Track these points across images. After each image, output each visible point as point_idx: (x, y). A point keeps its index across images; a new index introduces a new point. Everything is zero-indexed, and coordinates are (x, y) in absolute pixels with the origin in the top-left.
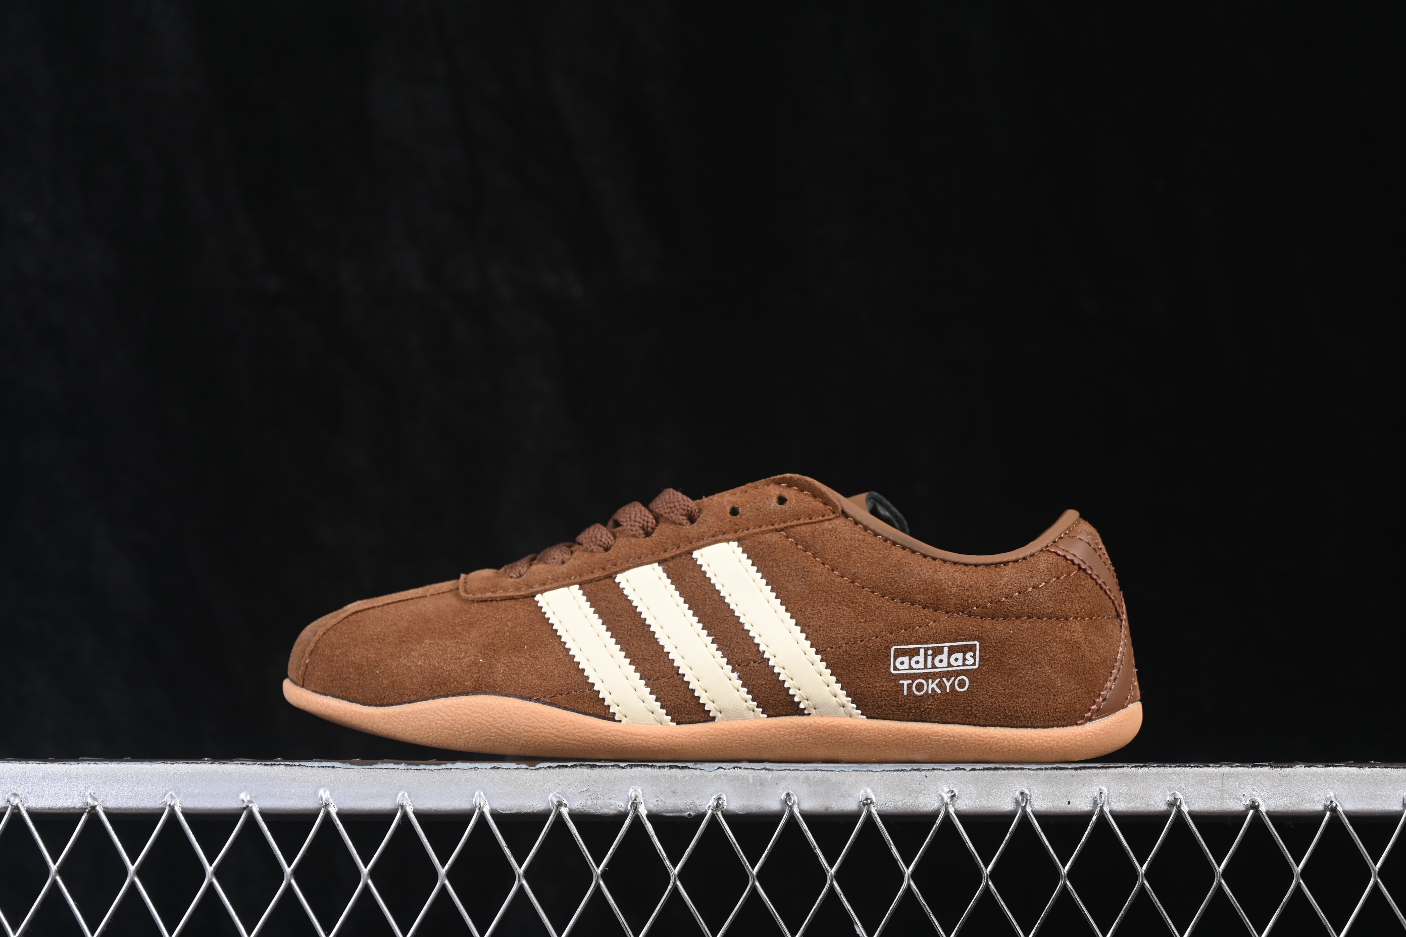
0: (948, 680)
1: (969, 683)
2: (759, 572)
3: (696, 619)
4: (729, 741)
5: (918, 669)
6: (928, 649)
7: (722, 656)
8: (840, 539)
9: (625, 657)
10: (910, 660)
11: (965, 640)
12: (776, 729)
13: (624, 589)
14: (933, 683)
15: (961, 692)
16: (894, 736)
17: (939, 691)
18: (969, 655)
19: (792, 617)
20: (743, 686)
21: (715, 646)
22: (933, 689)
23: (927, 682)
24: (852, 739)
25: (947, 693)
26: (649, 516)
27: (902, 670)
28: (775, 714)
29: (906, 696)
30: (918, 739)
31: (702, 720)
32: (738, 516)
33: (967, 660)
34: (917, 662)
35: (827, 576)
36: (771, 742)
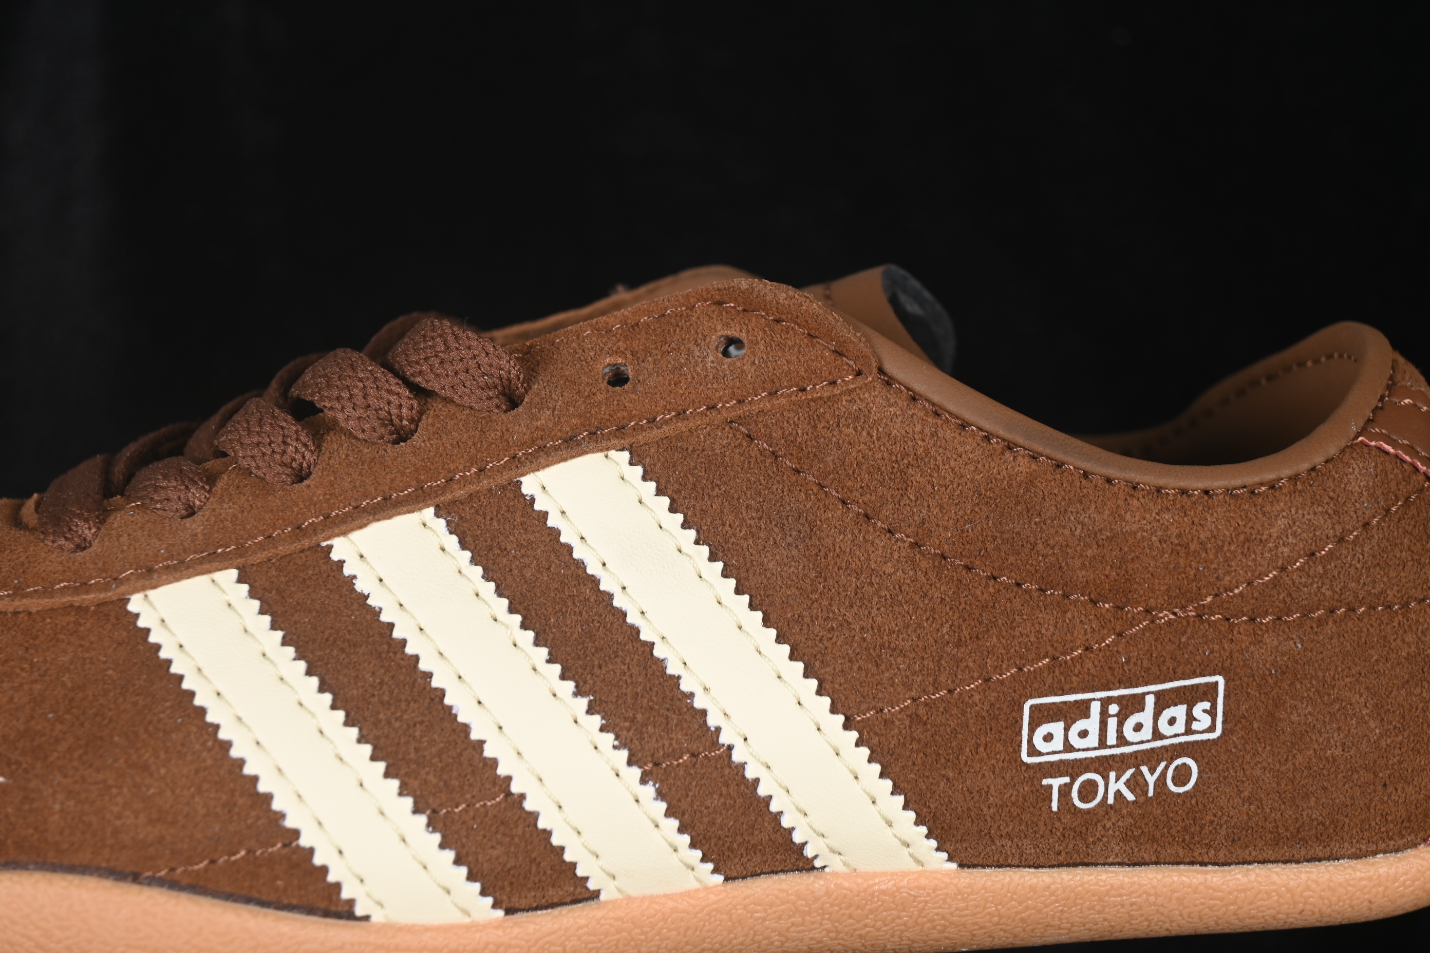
0: (1152, 771)
1: (1200, 773)
2: (690, 528)
3: (544, 652)
4: (632, 943)
5: (1084, 750)
6: (1105, 702)
7: (616, 743)
8: (878, 439)
9: (373, 758)
10: (1067, 729)
11: (1194, 675)
12: (745, 907)
13: (355, 577)
14: (1117, 779)
15: (1179, 795)
16: (1020, 903)
17: (1130, 797)
18: (1200, 708)
19: (779, 640)
20: (669, 813)
21: (597, 720)
22: (1118, 794)
23: (1106, 779)
24: (925, 917)
25: (1148, 800)
26: (401, 391)
27: (1048, 754)
28: (744, 873)
29: (1056, 813)
30: (1076, 905)
31: (568, 899)
32: (626, 387)
33: (1195, 719)
34: (1083, 734)
35: (856, 531)
36: (732, 936)
